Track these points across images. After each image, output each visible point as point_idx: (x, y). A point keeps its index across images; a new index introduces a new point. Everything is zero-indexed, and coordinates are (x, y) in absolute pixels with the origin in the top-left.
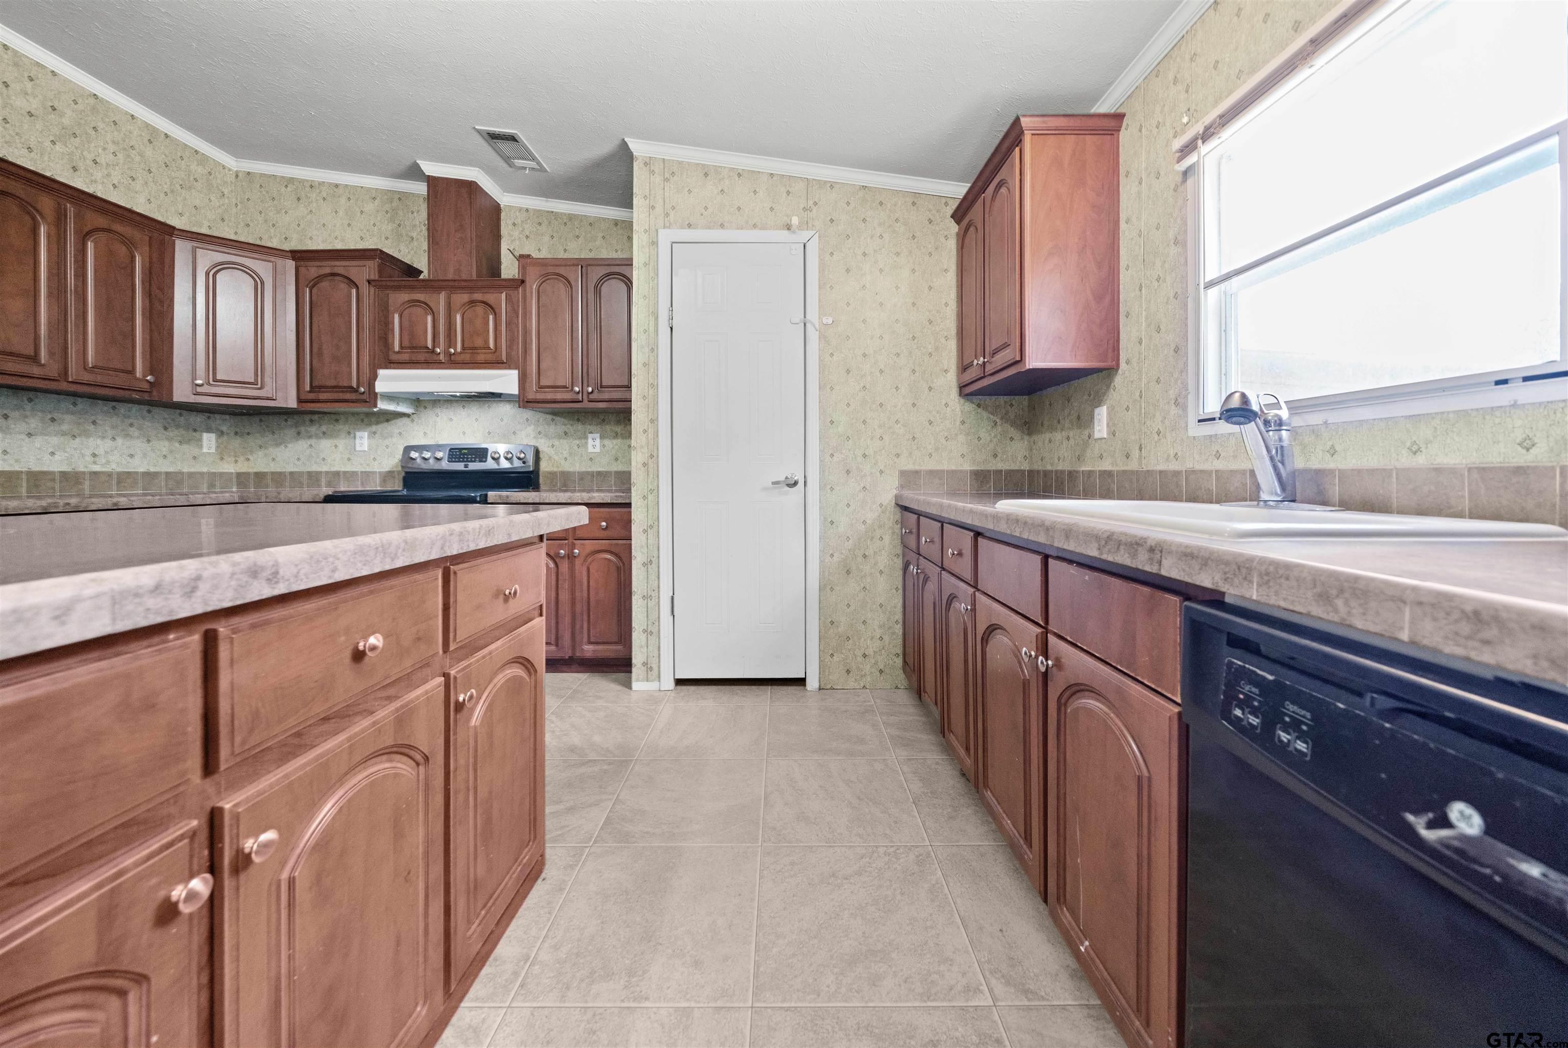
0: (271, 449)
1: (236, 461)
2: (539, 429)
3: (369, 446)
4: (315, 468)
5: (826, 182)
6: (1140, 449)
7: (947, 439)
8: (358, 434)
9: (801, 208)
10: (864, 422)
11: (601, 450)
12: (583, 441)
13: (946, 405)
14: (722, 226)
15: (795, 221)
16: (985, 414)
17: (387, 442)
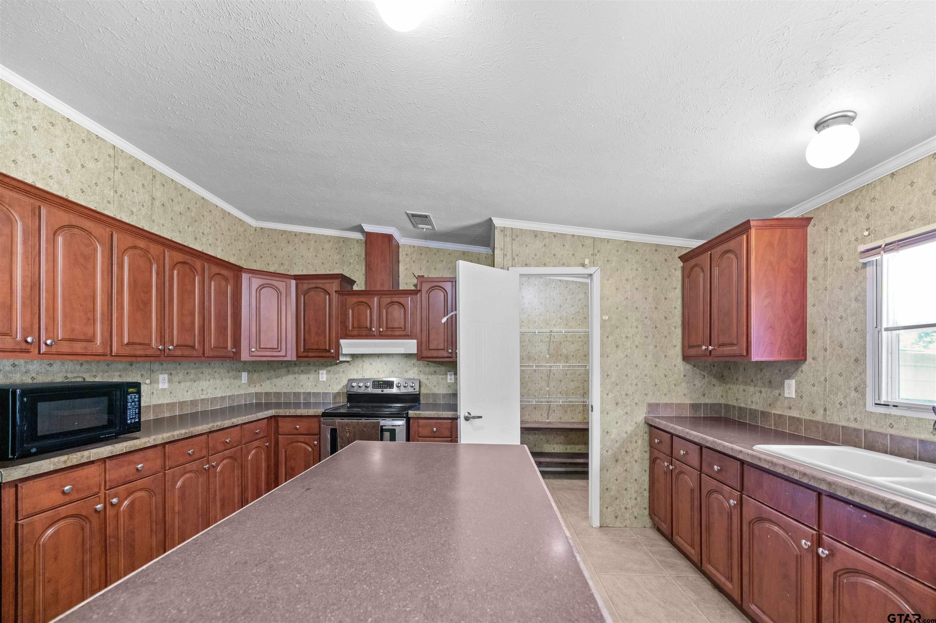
0: (273, 380)
1: (255, 386)
2: (420, 369)
3: (326, 378)
4: (297, 390)
5: (604, 239)
6: (825, 410)
7: (675, 385)
8: (321, 372)
9: (590, 254)
10: (627, 375)
11: (455, 381)
12: (445, 376)
13: (675, 366)
14: (545, 265)
15: (587, 261)
16: (698, 371)
17: (336, 376)
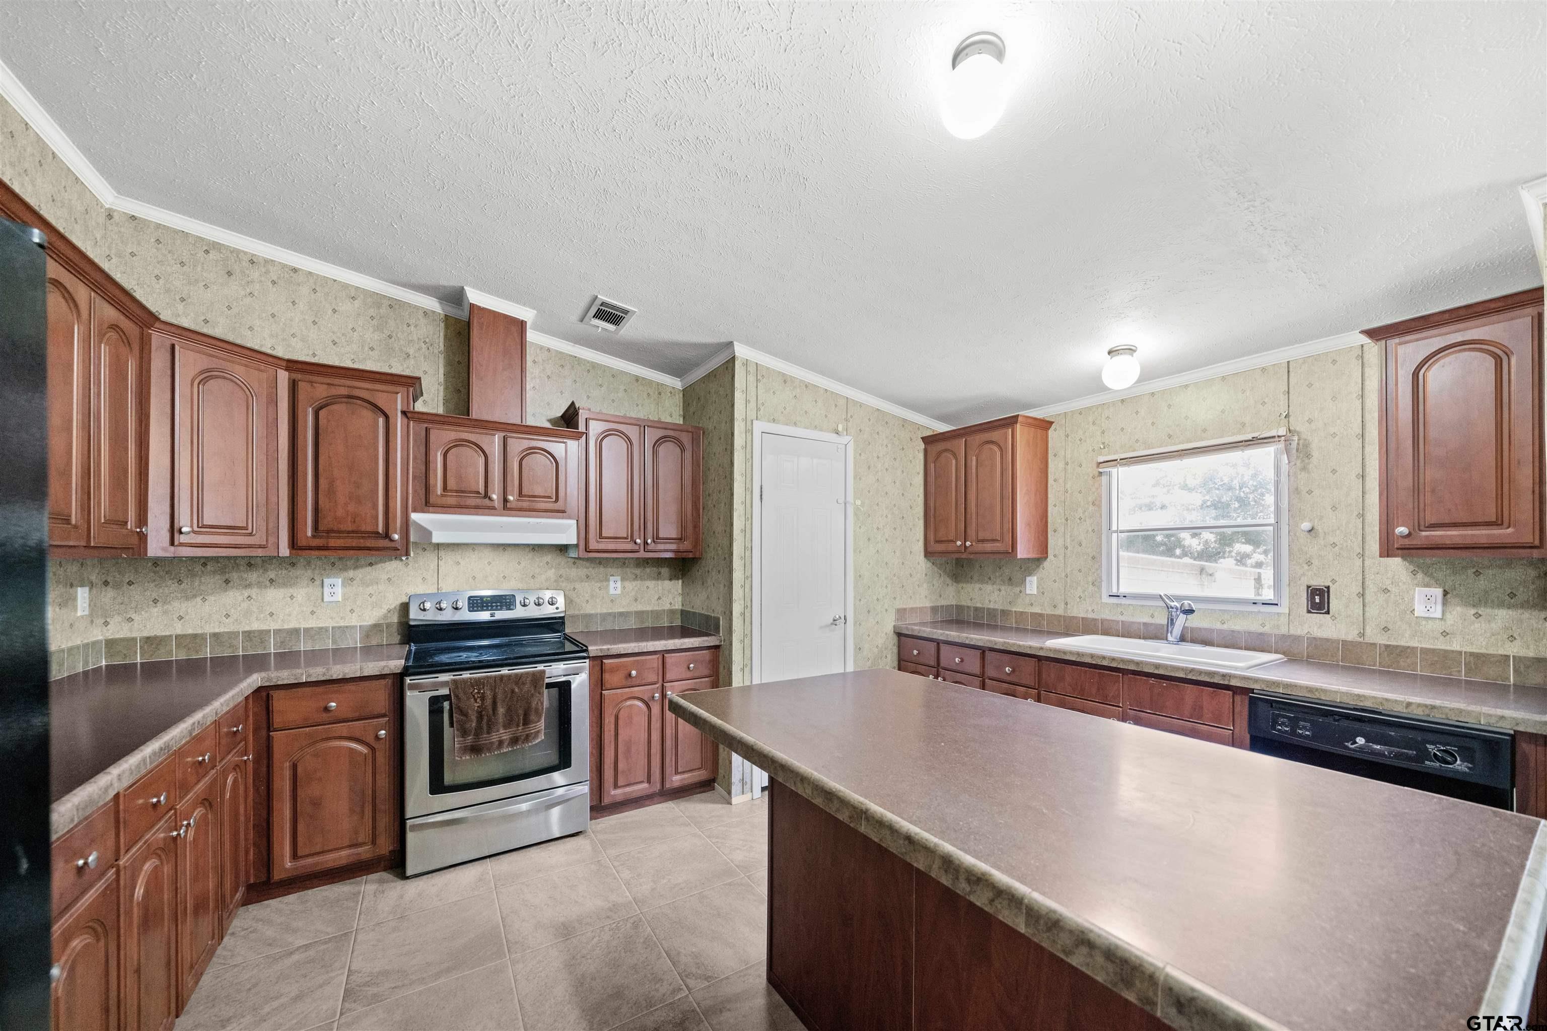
0: (176, 604)
1: (106, 624)
2: (561, 573)
3: (344, 595)
8: (327, 581)
11: (622, 591)
12: (605, 584)
17: (370, 590)
